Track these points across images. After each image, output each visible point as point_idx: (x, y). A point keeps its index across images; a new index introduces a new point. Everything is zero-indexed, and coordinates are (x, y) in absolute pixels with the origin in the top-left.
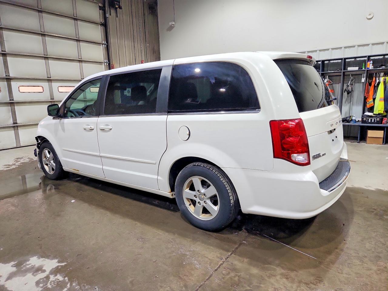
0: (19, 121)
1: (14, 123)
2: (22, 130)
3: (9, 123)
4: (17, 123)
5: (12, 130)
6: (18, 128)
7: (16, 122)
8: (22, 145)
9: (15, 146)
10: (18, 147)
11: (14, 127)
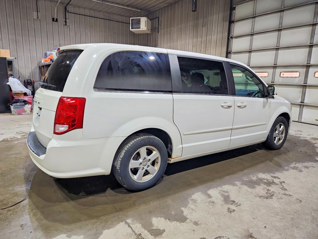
0: (306, 101)
1: (301, 102)
2: (306, 109)
3: (298, 102)
4: (303, 103)
5: (298, 107)
6: (304, 107)
7: (303, 101)
8: (303, 121)
9: (297, 120)
10: (299, 122)
11: (300, 105)
